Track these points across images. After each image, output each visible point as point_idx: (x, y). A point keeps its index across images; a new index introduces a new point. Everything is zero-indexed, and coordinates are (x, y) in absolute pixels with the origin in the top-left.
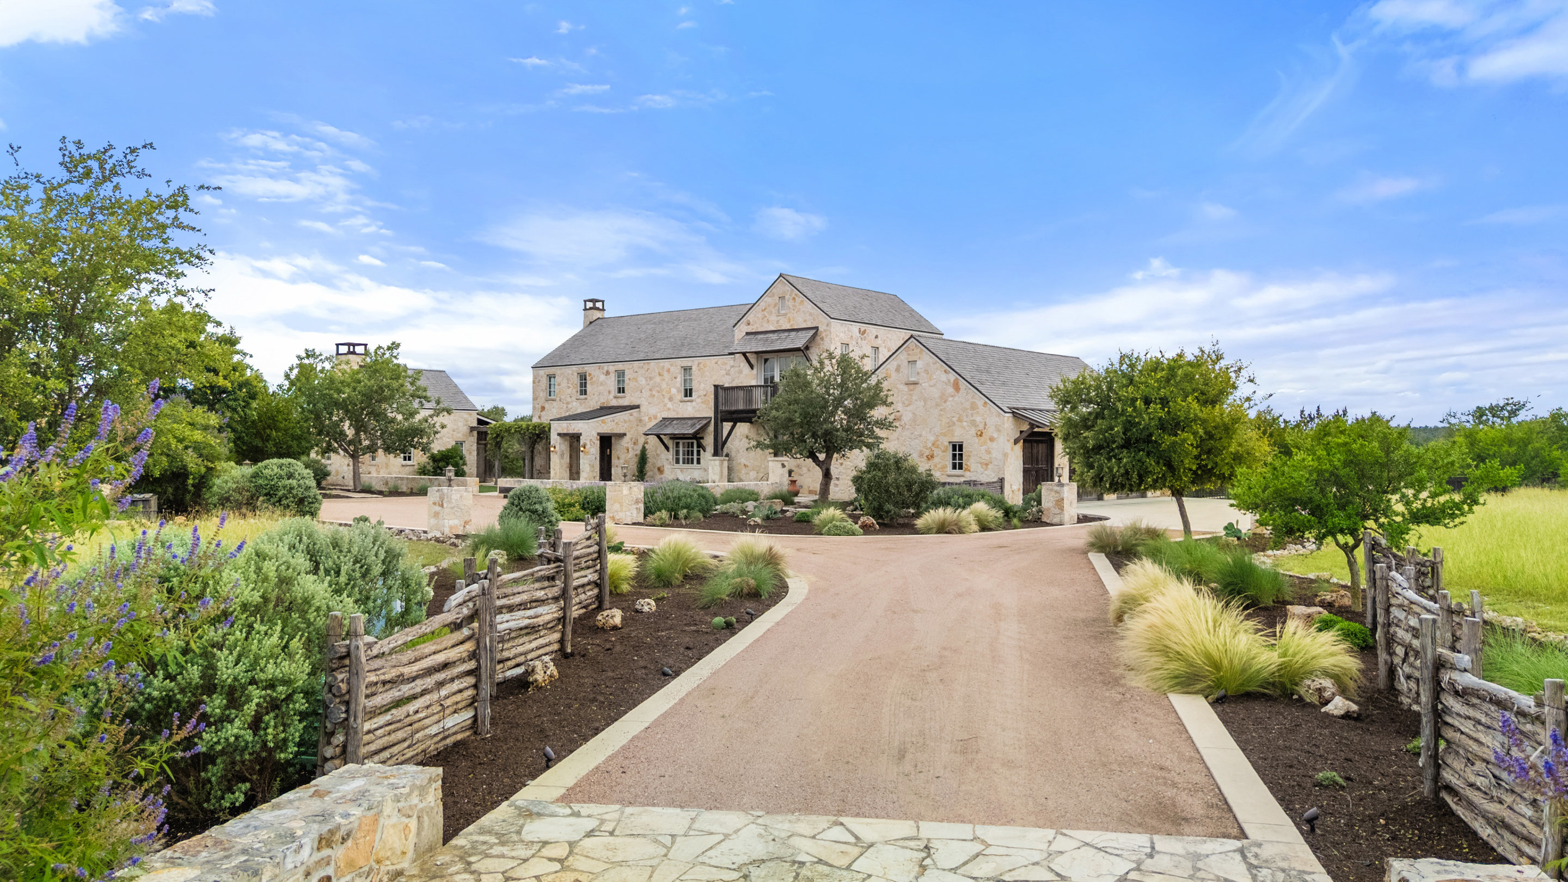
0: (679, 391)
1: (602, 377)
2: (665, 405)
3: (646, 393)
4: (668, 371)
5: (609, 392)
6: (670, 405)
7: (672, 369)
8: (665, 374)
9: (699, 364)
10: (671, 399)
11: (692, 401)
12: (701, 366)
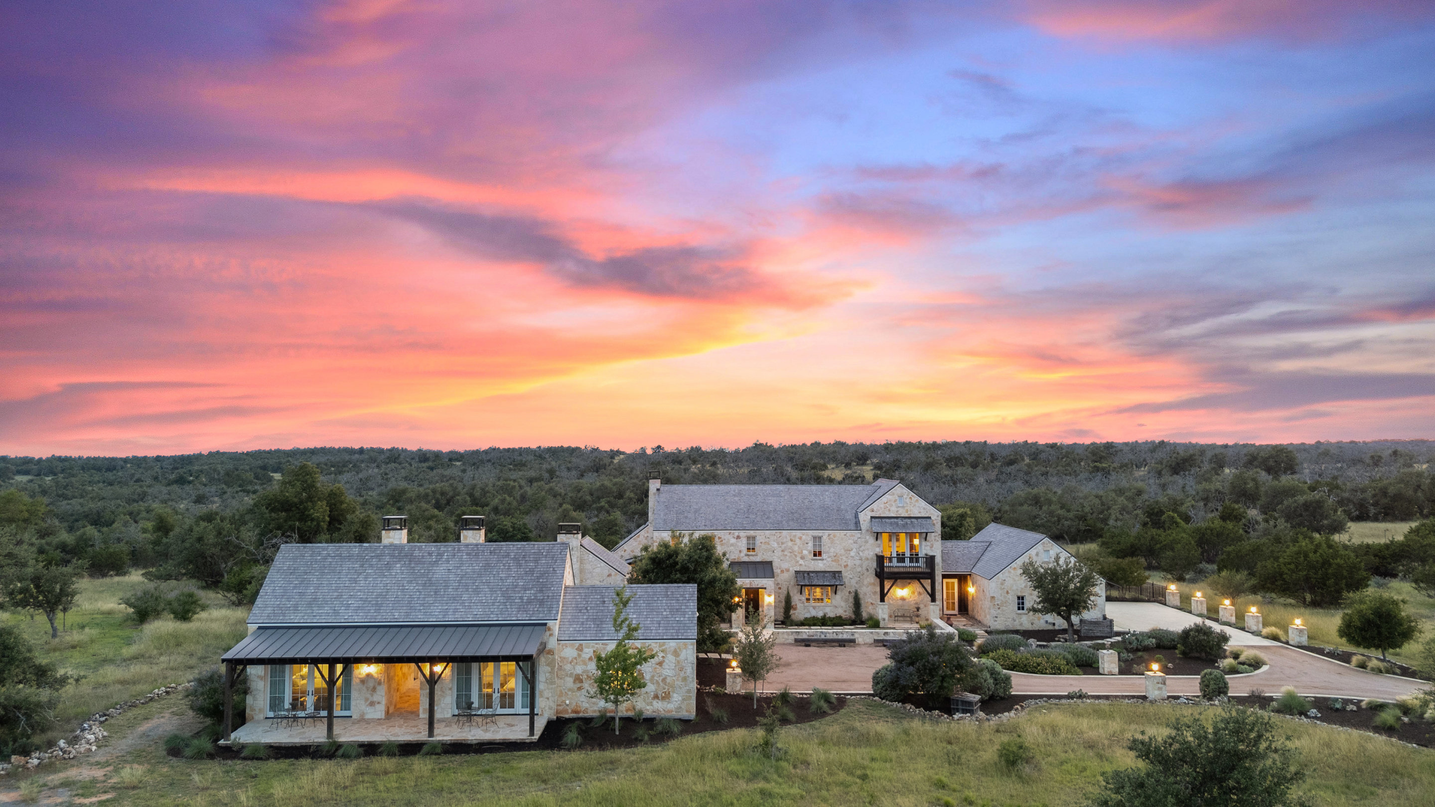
0: (810, 552)
1: (733, 541)
2: (797, 562)
3: (778, 553)
4: (800, 538)
5: (740, 551)
6: (801, 562)
7: (804, 537)
8: (798, 541)
9: (829, 535)
10: (802, 558)
11: (823, 560)
12: (831, 536)
